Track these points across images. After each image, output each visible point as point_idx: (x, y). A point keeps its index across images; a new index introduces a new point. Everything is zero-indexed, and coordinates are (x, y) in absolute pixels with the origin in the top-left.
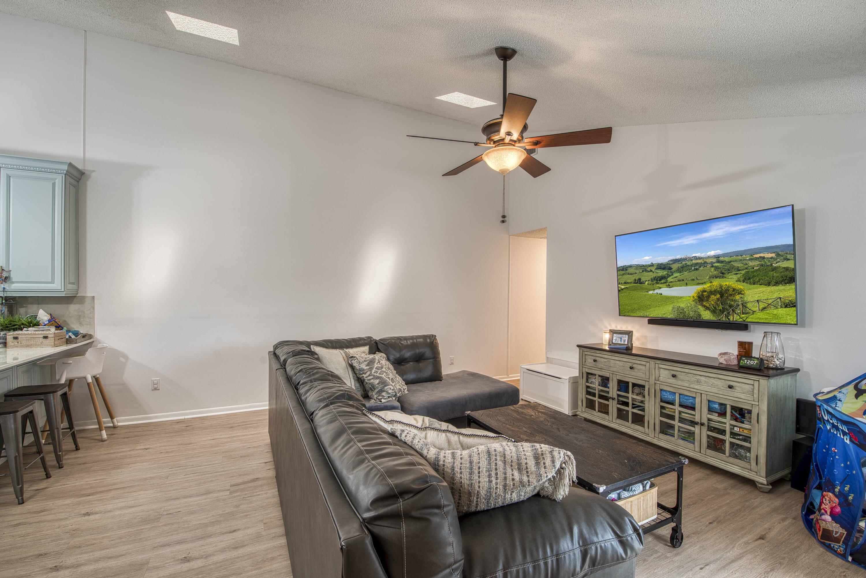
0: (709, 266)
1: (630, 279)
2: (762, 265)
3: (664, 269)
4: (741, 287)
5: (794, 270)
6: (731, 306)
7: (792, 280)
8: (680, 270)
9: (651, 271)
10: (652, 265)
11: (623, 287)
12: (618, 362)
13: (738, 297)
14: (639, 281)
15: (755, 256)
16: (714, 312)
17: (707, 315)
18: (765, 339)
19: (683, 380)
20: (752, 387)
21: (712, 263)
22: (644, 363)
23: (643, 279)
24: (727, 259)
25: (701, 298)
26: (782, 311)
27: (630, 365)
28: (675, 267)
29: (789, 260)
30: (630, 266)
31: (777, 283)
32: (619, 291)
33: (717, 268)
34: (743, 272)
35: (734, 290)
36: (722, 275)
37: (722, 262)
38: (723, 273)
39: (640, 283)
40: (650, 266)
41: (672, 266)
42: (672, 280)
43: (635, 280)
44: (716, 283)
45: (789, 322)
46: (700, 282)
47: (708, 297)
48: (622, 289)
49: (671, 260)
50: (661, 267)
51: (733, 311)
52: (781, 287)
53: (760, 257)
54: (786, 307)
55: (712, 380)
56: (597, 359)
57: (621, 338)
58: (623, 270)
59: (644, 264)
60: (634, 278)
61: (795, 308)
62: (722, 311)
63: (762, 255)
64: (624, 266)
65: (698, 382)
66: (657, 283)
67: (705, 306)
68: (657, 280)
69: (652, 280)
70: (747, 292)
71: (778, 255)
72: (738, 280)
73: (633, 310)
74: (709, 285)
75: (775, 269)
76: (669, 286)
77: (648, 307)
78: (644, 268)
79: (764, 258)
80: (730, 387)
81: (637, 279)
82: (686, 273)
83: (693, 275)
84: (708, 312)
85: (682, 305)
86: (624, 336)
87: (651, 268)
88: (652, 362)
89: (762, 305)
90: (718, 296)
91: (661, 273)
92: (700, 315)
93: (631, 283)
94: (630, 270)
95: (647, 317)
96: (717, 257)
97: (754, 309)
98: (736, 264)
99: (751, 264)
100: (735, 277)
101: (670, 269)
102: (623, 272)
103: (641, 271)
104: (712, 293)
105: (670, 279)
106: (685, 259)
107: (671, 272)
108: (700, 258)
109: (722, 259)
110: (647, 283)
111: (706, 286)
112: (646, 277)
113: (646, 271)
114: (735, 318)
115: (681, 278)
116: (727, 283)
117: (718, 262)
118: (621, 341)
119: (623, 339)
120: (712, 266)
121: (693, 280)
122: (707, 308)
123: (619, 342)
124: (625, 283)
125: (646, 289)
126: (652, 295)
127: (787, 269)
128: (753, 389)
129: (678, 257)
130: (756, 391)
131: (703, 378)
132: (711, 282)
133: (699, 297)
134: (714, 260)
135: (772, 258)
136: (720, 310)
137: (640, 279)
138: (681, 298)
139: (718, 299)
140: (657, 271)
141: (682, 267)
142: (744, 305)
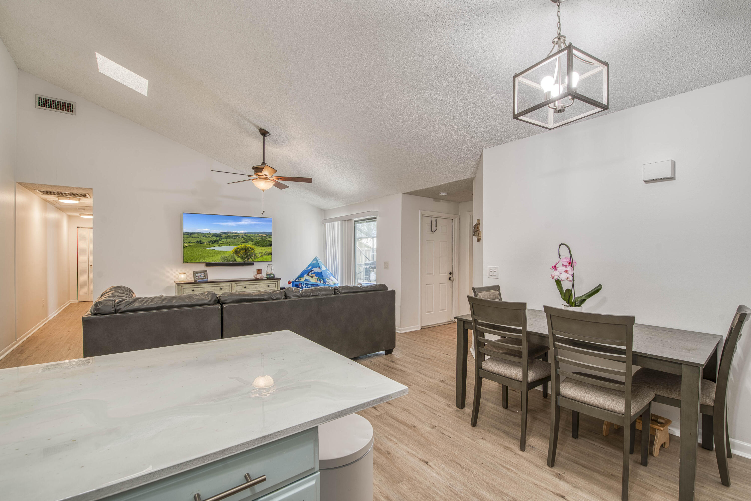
0: (241, 237)
1: (194, 240)
2: (262, 239)
3: (217, 236)
4: (254, 247)
5: (271, 241)
6: (249, 255)
7: (271, 245)
8: (226, 238)
9: (209, 237)
10: (210, 234)
11: (187, 245)
12: (211, 288)
13: (252, 251)
14: (200, 242)
15: (259, 235)
16: (242, 258)
17: (239, 260)
18: (268, 267)
19: (249, 288)
20: (275, 284)
21: (242, 236)
22: (229, 285)
23: (203, 241)
24: (249, 235)
25: (236, 252)
26: (268, 257)
27: (219, 287)
28: (224, 236)
29: (270, 238)
30: (194, 233)
31: (266, 246)
32: (184, 247)
33: (244, 238)
34: (255, 241)
35: (251, 248)
36: (246, 241)
37: (247, 236)
38: (247, 241)
39: (201, 243)
40: (208, 234)
41: (222, 235)
42: (221, 243)
43: (197, 241)
44: (244, 245)
45: (269, 260)
46: (236, 244)
47: (240, 251)
48: (187, 247)
49: (222, 233)
50: (215, 235)
51: (250, 257)
52: (267, 248)
53: (261, 236)
54: (269, 255)
55: (261, 285)
56: (194, 289)
57: (201, 276)
58: (189, 234)
59: (204, 232)
60: (196, 240)
61: (271, 256)
62: (246, 258)
63: (262, 235)
64: (189, 232)
65: (255, 287)
66: (212, 244)
67: (238, 256)
68: (212, 242)
69: (209, 242)
70: (256, 249)
71: (267, 235)
72: (253, 244)
73: (194, 259)
74: (240, 246)
75: (266, 241)
76: (220, 246)
77: (205, 257)
78: (204, 235)
79: (262, 236)
80: (269, 286)
81: (199, 241)
82: (229, 240)
83: (233, 240)
84: (240, 258)
85: (226, 256)
86: (202, 274)
87: (209, 235)
88: (233, 283)
89: (261, 255)
90: (244, 251)
91: (215, 238)
92: (235, 260)
93: (194, 243)
94: (194, 235)
95: (204, 262)
96: (245, 233)
97: (258, 256)
98: (253, 238)
99: (258, 238)
100: (252, 243)
101: (221, 237)
102: (188, 236)
103: (202, 236)
104: (242, 249)
105: (220, 242)
106: (229, 233)
107: (221, 238)
108: (237, 233)
109: (246, 235)
110: (205, 243)
111: (239, 246)
112: (205, 240)
113: (205, 236)
114: (251, 260)
115: (227, 242)
116: (248, 245)
117: (245, 236)
118: (201, 277)
119: (202, 276)
120: (242, 238)
121: (233, 243)
122: (239, 257)
123: (200, 278)
124: (189, 243)
125: (205, 247)
126: (209, 250)
127: (270, 241)
128: (275, 285)
129: (226, 231)
130: (277, 285)
131: (257, 285)
132: (241, 245)
133: (235, 251)
134: (243, 235)
135: (265, 236)
136: (245, 257)
137: (201, 241)
138: (226, 252)
139: (244, 252)
140: (213, 237)
141: (227, 237)
142: (255, 255)
